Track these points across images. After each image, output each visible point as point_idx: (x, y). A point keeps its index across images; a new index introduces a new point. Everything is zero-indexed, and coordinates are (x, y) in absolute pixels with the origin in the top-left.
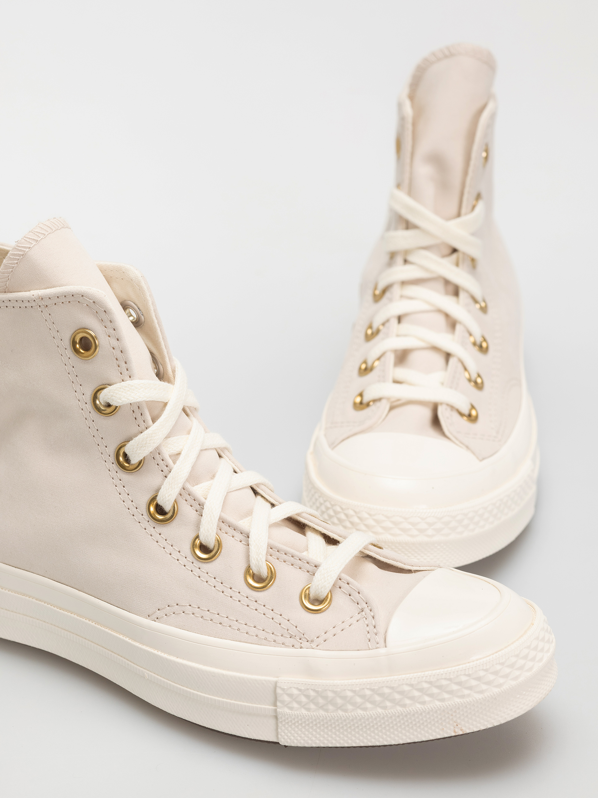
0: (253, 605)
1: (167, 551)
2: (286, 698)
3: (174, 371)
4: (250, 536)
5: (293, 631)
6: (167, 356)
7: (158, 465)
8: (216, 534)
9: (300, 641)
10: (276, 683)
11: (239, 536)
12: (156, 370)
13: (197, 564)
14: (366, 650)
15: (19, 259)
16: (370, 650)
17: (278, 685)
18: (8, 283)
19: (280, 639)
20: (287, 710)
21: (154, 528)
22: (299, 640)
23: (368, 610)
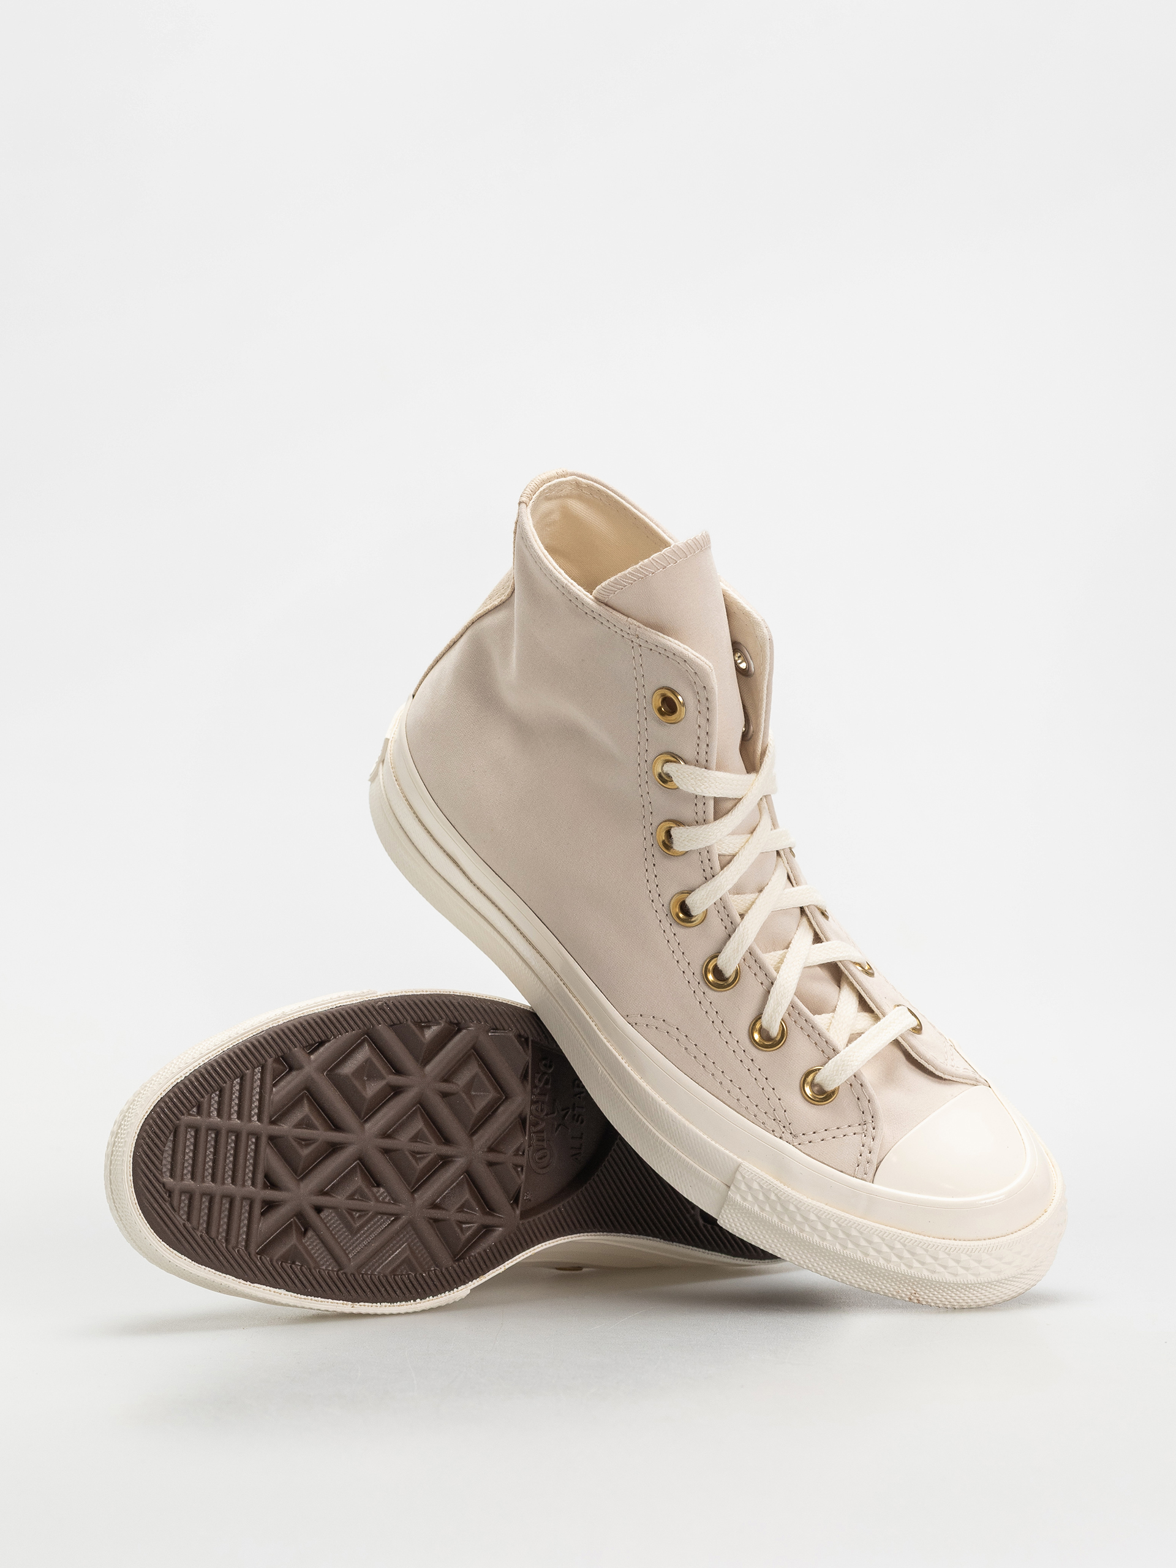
0: (748, 1063)
1: (675, 957)
2: (743, 1187)
3: (763, 753)
4: (775, 983)
5: (780, 1114)
6: (762, 730)
7: (702, 862)
8: (738, 964)
9: (783, 1130)
10: (739, 1165)
11: (761, 976)
12: (744, 729)
13: (704, 987)
14: (850, 1176)
15: (635, 580)
16: (854, 1178)
17: (740, 1169)
18: (612, 595)
19: (762, 1117)
20: (738, 1198)
21: (671, 924)
22: (782, 1128)
23: (871, 1126)
